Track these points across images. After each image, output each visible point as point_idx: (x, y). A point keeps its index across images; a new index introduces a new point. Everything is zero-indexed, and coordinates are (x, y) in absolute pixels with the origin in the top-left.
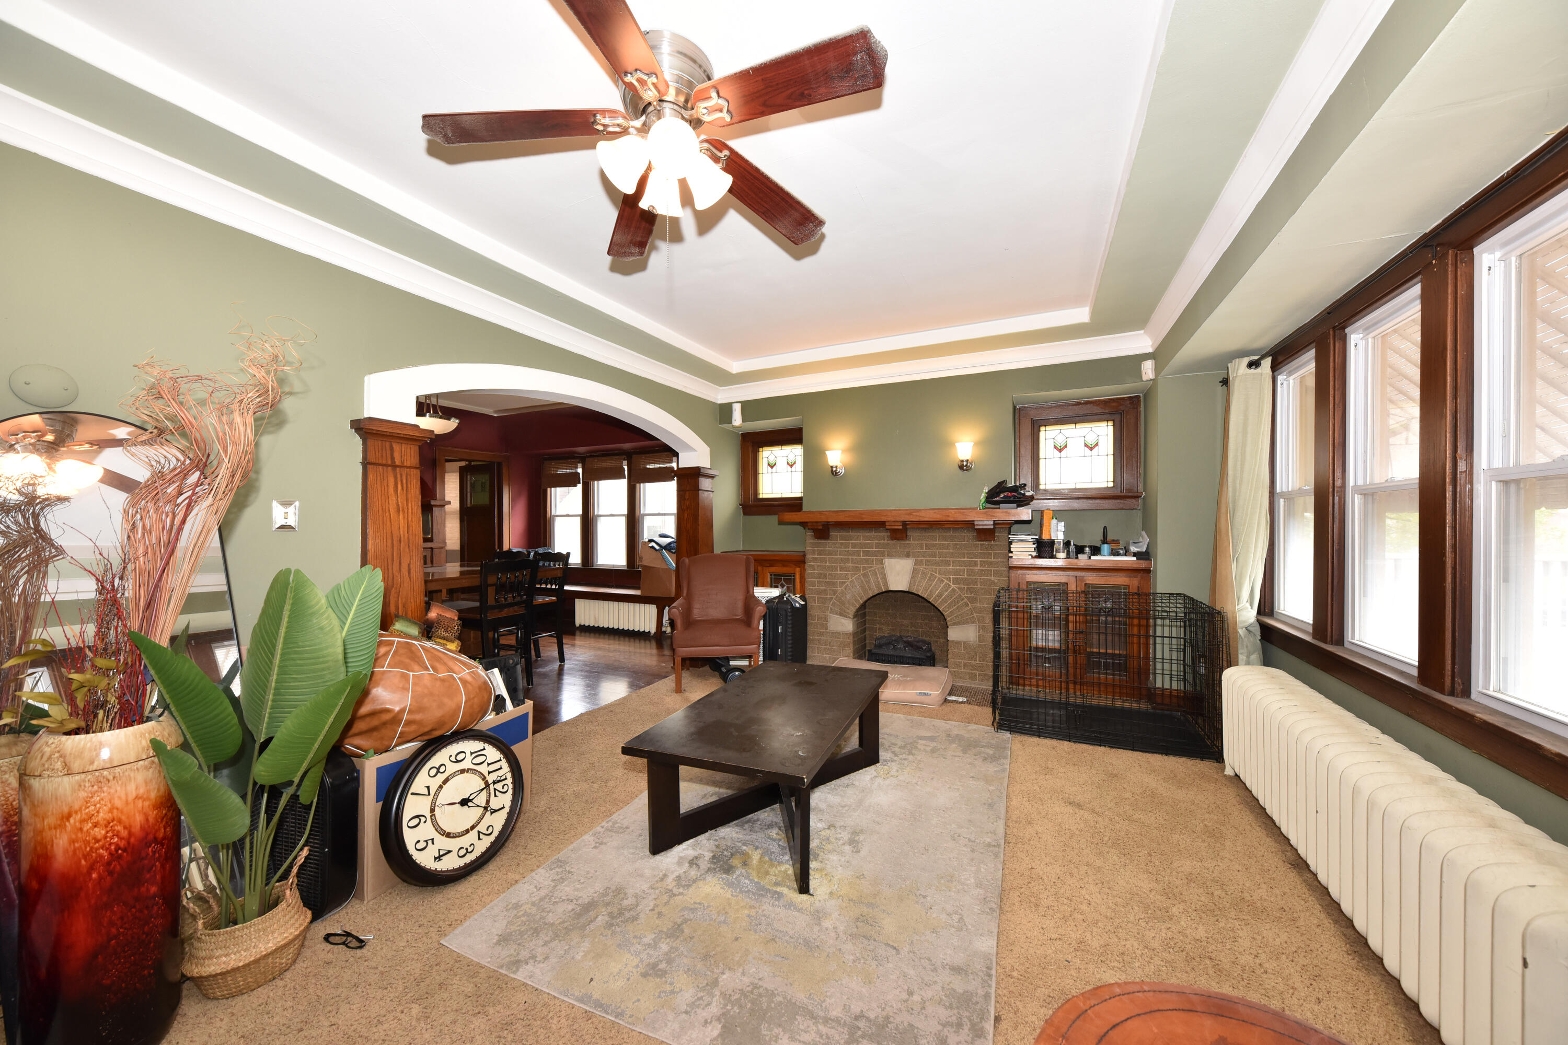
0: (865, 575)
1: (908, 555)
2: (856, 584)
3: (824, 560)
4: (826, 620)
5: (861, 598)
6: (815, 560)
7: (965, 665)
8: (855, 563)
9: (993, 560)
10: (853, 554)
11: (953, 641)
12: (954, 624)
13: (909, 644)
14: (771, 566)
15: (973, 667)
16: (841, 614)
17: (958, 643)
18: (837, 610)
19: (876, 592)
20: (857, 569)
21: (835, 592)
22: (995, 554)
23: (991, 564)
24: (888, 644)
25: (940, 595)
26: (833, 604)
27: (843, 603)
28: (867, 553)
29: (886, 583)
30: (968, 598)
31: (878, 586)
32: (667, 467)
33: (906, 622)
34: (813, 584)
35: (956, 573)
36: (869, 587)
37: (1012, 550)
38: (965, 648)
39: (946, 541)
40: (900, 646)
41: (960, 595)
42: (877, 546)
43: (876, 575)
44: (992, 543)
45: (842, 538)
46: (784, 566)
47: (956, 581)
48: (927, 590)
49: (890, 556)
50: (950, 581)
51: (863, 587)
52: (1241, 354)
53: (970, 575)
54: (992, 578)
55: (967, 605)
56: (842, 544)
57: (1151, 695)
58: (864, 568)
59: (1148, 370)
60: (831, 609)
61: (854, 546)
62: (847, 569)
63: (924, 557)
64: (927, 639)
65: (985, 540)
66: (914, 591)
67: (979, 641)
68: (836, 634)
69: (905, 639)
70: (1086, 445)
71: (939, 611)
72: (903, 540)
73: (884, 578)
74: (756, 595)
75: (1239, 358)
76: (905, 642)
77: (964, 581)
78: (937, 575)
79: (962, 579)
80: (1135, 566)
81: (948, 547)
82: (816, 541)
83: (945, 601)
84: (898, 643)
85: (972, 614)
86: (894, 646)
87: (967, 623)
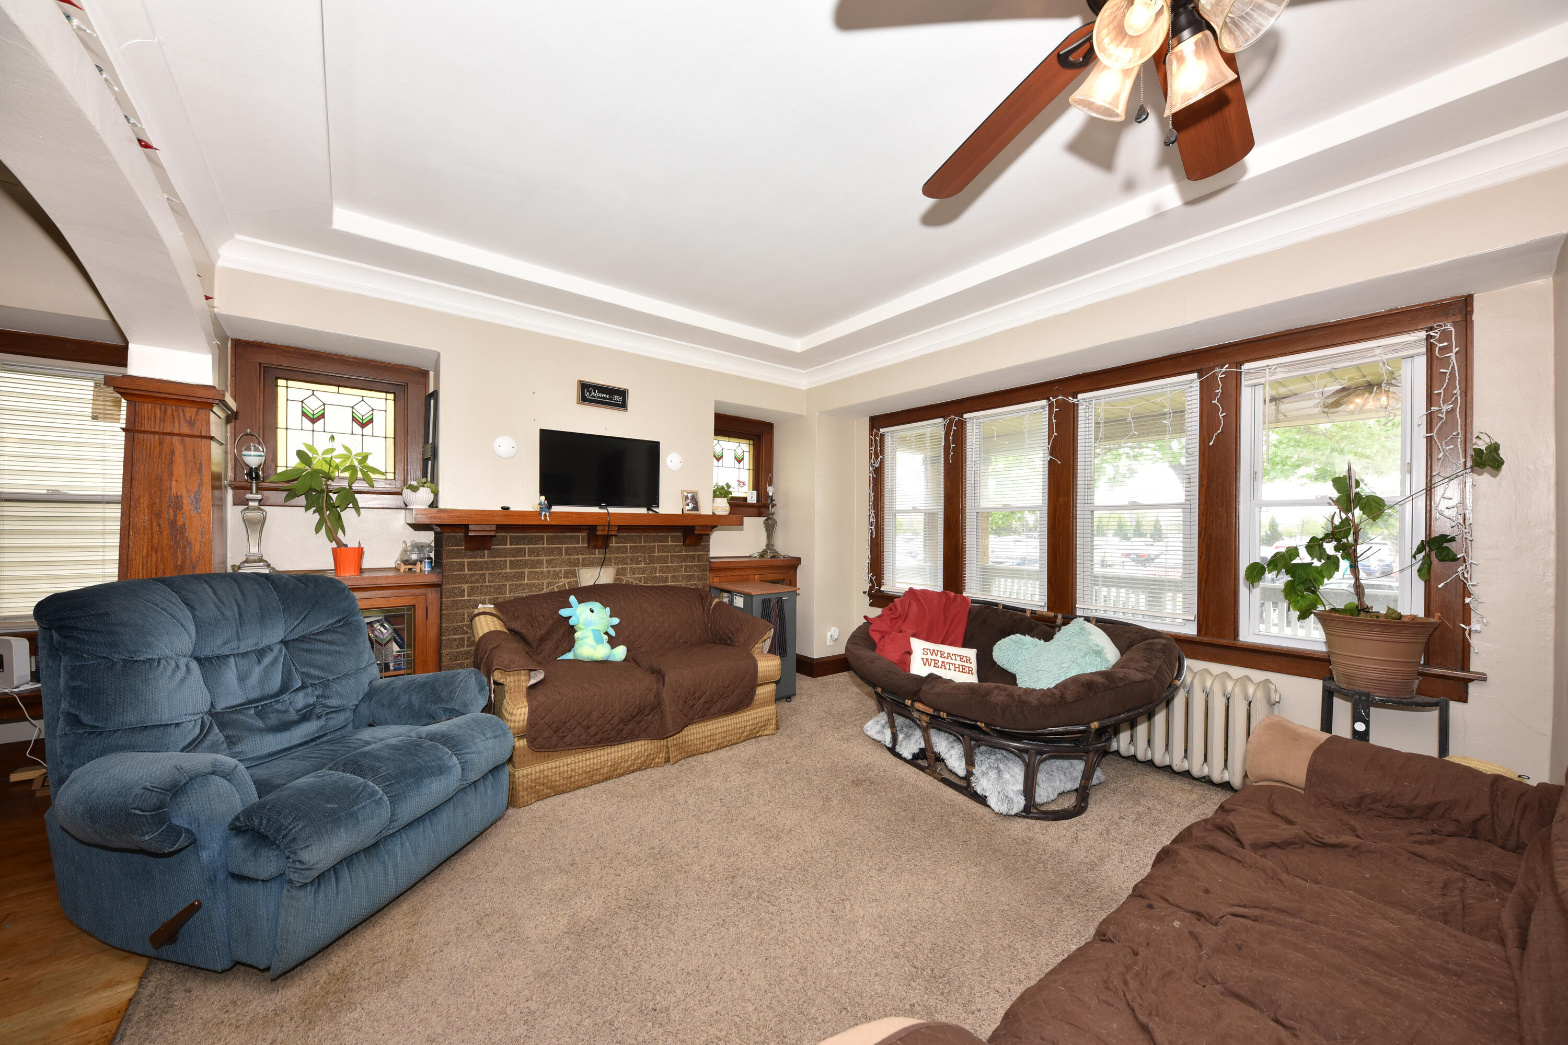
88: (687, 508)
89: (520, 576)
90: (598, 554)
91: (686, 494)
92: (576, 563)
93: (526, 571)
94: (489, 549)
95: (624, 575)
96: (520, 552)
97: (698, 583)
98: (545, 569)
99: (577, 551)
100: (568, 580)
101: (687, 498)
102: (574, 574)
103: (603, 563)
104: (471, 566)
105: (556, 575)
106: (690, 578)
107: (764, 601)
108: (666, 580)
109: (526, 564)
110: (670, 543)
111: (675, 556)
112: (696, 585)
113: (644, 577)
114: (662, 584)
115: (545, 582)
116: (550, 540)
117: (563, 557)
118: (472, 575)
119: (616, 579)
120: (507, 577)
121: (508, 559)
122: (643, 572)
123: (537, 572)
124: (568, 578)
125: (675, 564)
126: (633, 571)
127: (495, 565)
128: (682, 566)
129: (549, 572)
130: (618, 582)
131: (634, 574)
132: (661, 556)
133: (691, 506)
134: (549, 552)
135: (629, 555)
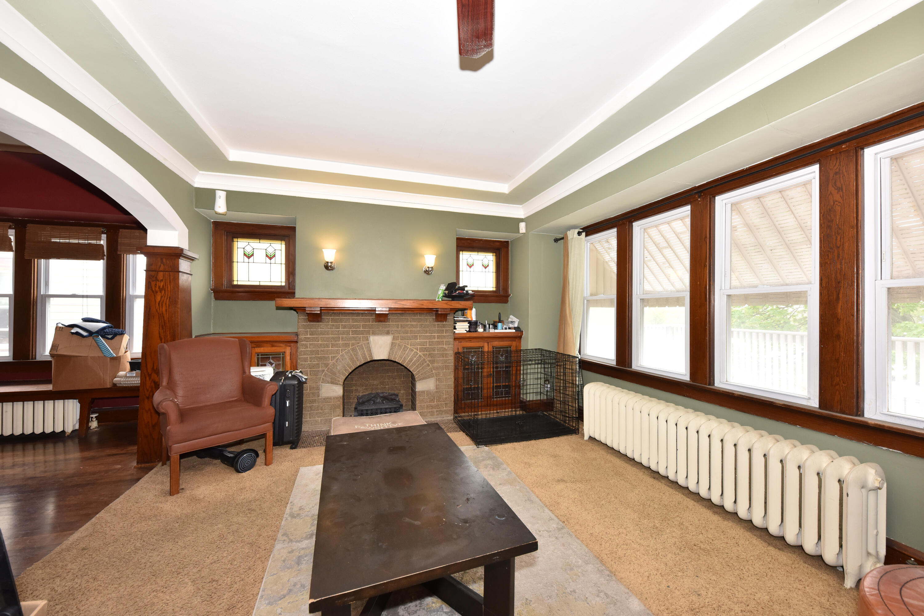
0: (353, 350)
1: (388, 333)
2: (346, 357)
3: (317, 339)
4: (318, 389)
5: (350, 368)
6: (307, 339)
7: (427, 406)
8: (345, 341)
9: (445, 334)
10: (343, 333)
11: (419, 392)
12: (420, 380)
13: (385, 398)
14: (259, 346)
15: (432, 407)
16: (332, 383)
17: (423, 392)
18: (329, 379)
19: (363, 362)
20: (347, 345)
21: (327, 365)
22: (446, 330)
23: (444, 337)
24: (368, 401)
25: (411, 360)
26: (325, 375)
27: (334, 374)
28: (355, 332)
29: (371, 355)
30: (430, 361)
31: (365, 357)
32: (90, 244)
33: (375, 382)
34: (305, 360)
35: (420, 344)
36: (357, 358)
37: (456, 327)
38: (427, 395)
39: (415, 322)
40: (379, 400)
41: (424, 360)
42: (364, 326)
43: (363, 349)
44: (444, 323)
45: (333, 320)
46: (273, 346)
47: (421, 349)
48: (401, 358)
49: (374, 334)
50: (417, 350)
51: (352, 359)
52: (574, 227)
53: (431, 345)
54: (444, 346)
55: (428, 365)
56: (333, 325)
57: (524, 405)
58: (353, 344)
59: (522, 227)
60: (323, 379)
61: (344, 327)
62: (337, 345)
63: (399, 334)
64: (396, 392)
65: (441, 321)
66: (392, 359)
67: (437, 389)
68: (327, 400)
69: (382, 395)
70: (483, 265)
71: (410, 371)
72: (385, 322)
73: (370, 351)
74: (252, 374)
75: (574, 229)
76: (381, 397)
77: (426, 349)
78: (409, 346)
79: (425, 348)
80: (515, 335)
81: (416, 326)
82: (309, 323)
83: (414, 364)
84: (377, 398)
85: (432, 371)
86: (374, 401)
87: (429, 378)
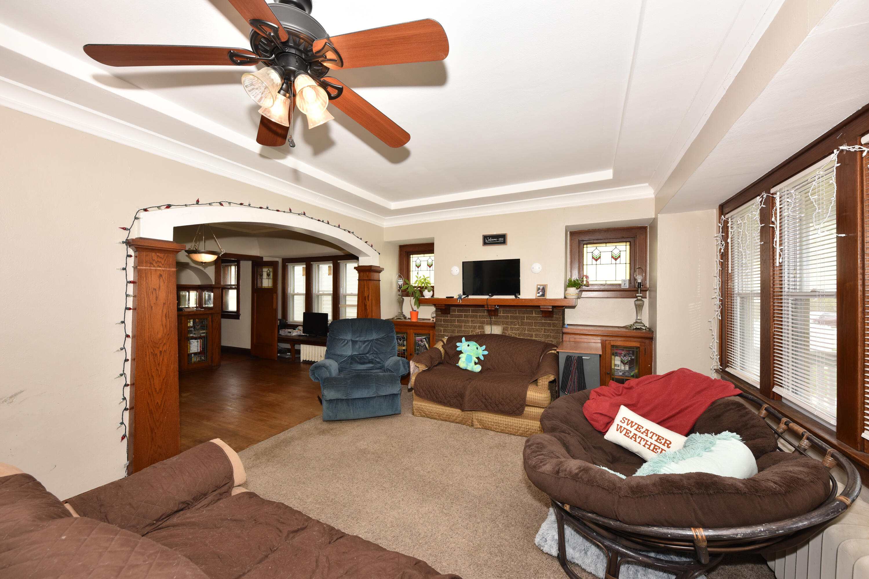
88: (538, 295)
89: (461, 327)
90: (493, 319)
91: (539, 287)
92: (483, 323)
93: (463, 324)
94: (449, 314)
95: (507, 330)
96: (461, 316)
97: (553, 340)
98: (471, 324)
99: (483, 317)
100: (480, 330)
101: (539, 289)
102: (483, 328)
103: (496, 324)
104: (445, 321)
105: (475, 327)
106: (548, 336)
107: (567, 356)
108: (532, 336)
109: (462, 321)
110: (534, 315)
111: (537, 323)
112: (552, 341)
113: (518, 333)
114: (529, 338)
115: (470, 330)
116: (473, 312)
117: (478, 319)
118: (444, 324)
119: (503, 333)
120: (456, 326)
121: (456, 319)
122: (518, 330)
123: (467, 325)
124: (480, 329)
125: (537, 327)
126: (512, 329)
127: (451, 321)
128: (542, 329)
129: (472, 326)
130: (504, 334)
131: (512, 331)
132: (529, 322)
133: (541, 293)
134: (472, 317)
135: (510, 320)
